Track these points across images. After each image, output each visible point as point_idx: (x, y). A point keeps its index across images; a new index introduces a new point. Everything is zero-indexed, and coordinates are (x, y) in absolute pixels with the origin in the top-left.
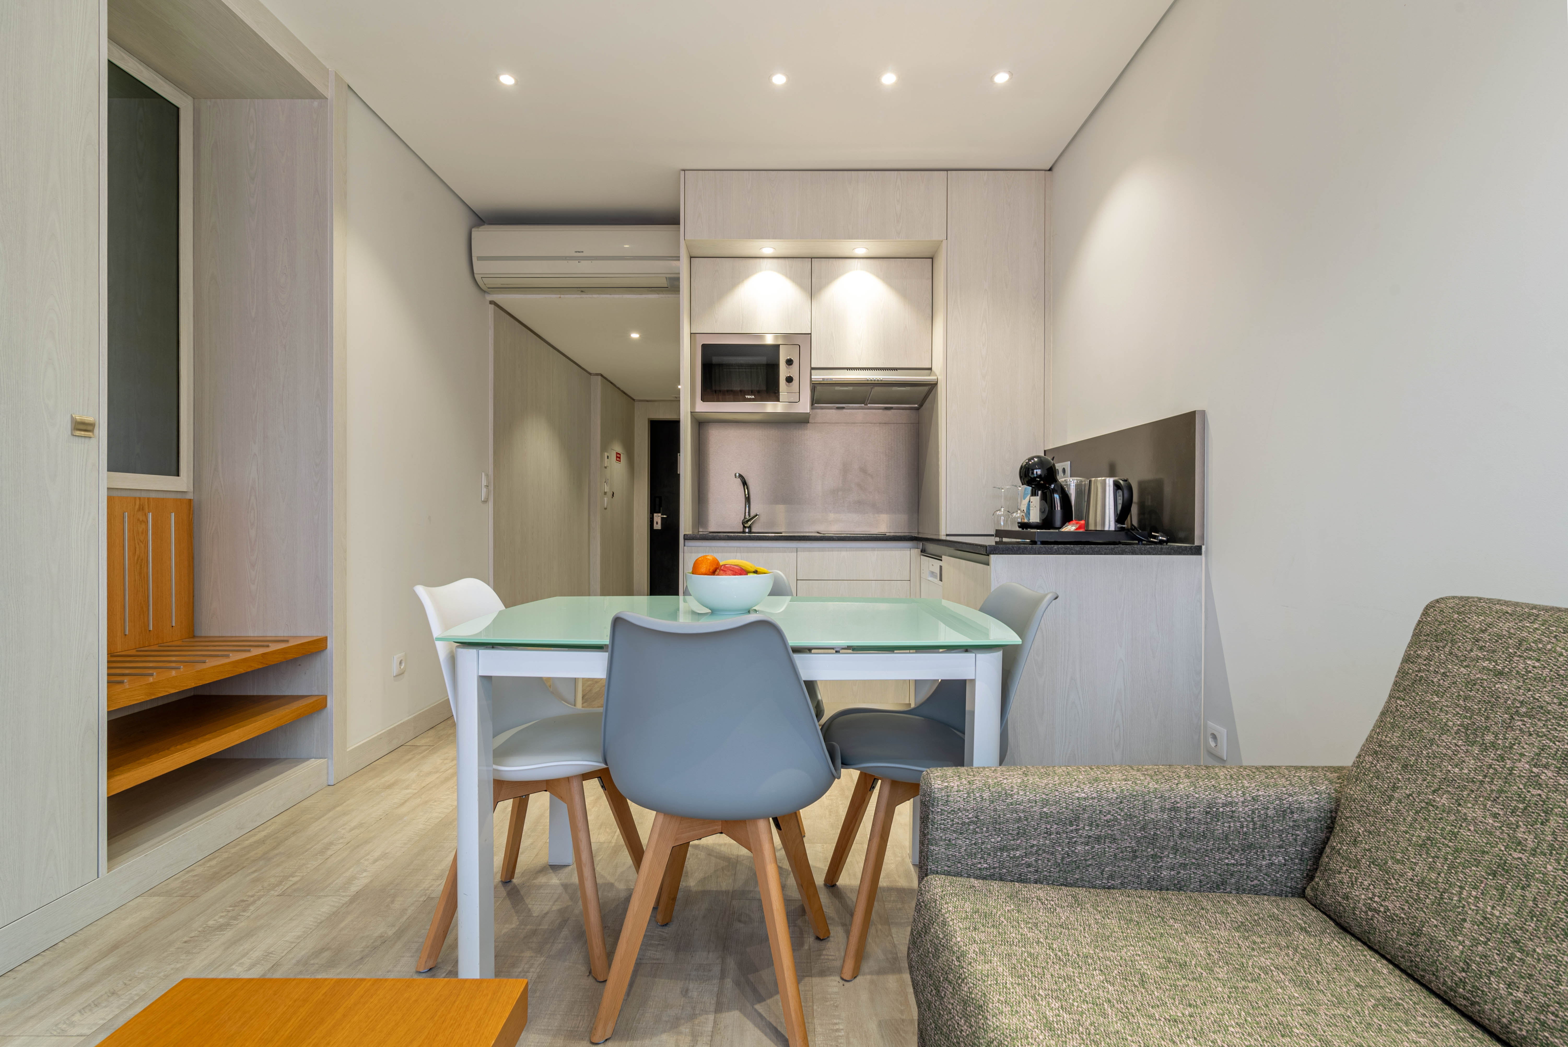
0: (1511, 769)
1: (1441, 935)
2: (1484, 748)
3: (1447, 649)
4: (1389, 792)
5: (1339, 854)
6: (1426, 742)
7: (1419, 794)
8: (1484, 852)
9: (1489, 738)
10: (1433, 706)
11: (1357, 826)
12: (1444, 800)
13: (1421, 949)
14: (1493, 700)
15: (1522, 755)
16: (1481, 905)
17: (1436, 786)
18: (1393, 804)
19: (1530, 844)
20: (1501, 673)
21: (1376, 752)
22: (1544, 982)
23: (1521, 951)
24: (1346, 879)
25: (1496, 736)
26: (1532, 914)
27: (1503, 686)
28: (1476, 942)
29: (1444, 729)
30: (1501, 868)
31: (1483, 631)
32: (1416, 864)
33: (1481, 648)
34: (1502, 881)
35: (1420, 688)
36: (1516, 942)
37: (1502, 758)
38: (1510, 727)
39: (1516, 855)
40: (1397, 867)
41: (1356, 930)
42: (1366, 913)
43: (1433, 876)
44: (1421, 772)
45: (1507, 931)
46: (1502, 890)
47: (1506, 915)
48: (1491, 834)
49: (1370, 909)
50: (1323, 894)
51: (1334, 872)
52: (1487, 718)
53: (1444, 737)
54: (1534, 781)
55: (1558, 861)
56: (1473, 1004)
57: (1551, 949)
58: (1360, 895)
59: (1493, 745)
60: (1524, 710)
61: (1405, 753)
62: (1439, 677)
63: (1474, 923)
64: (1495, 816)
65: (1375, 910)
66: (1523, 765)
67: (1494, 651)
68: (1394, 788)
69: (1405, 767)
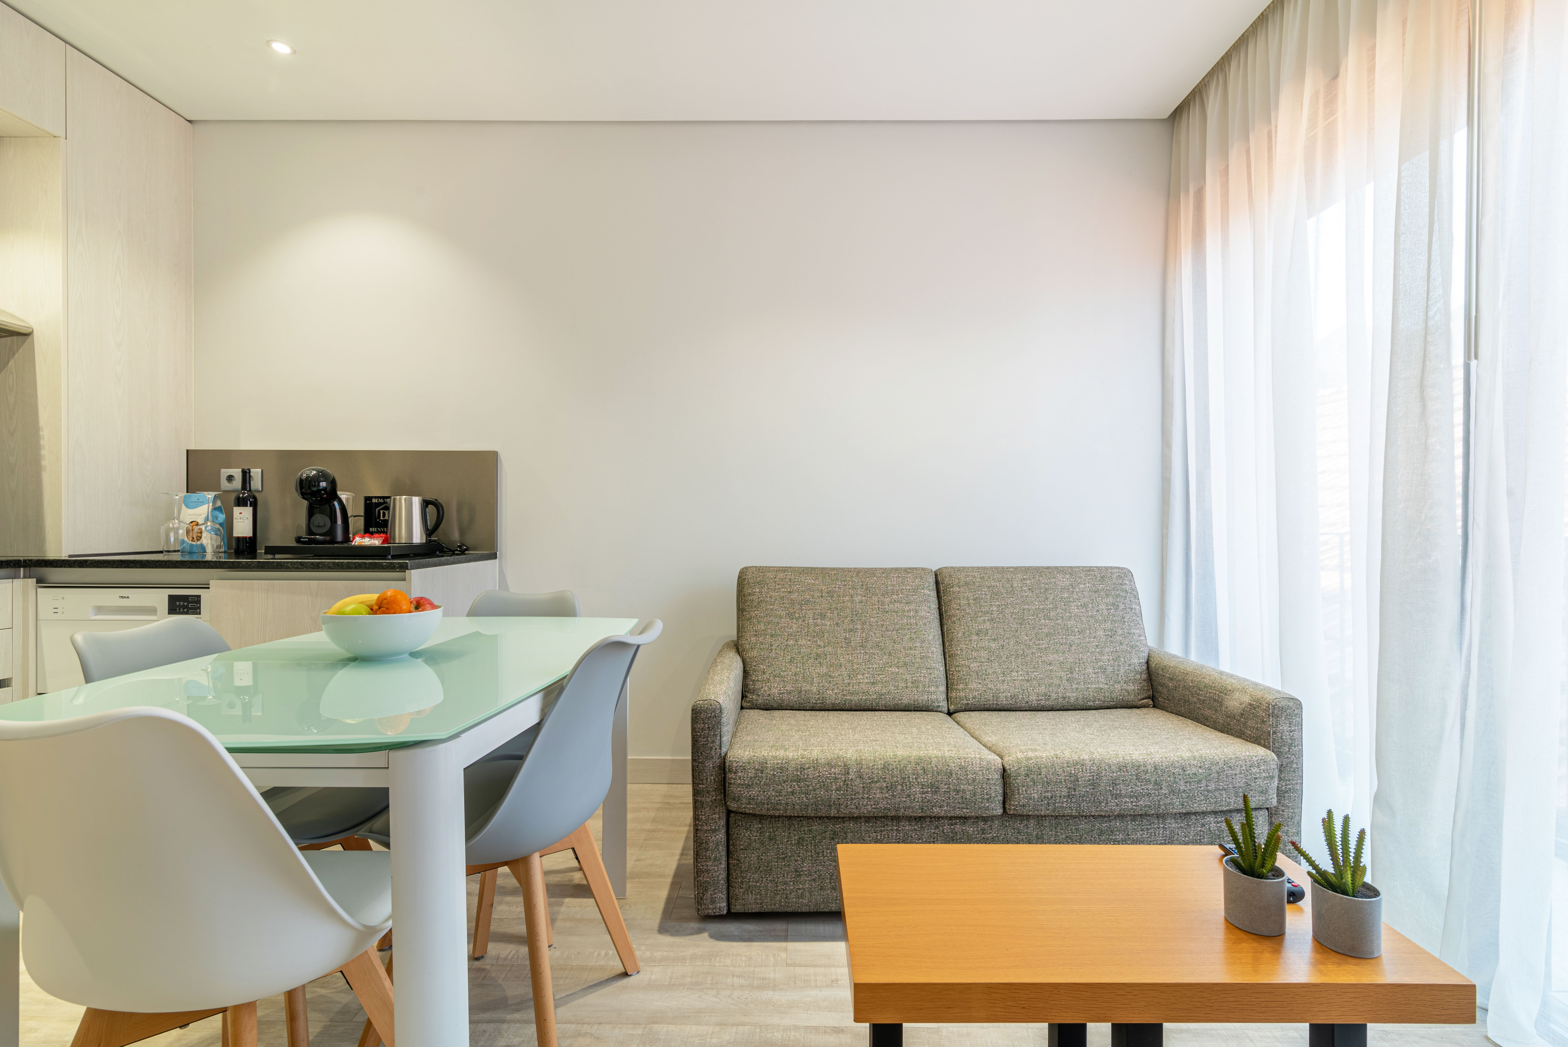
0: (808, 623)
1: (808, 687)
2: (797, 619)
3: (766, 587)
4: (770, 648)
5: (758, 681)
6: (776, 624)
7: (782, 644)
8: (811, 654)
9: (797, 615)
10: (772, 610)
11: (762, 666)
12: (791, 642)
13: (803, 696)
14: (792, 602)
15: (809, 617)
16: (816, 671)
17: (786, 638)
18: (773, 651)
19: (823, 645)
20: (790, 592)
21: (755, 635)
22: (840, 683)
23: (832, 678)
24: (766, 689)
25: (799, 614)
26: (831, 666)
27: (794, 596)
28: (819, 683)
29: (781, 617)
30: (818, 656)
31: (775, 578)
32: (791, 669)
33: (779, 584)
34: (819, 660)
35: (763, 605)
36: (830, 676)
37: (804, 621)
38: (802, 610)
39: (820, 650)
40: (785, 673)
41: (775, 706)
42: (779, 696)
43: (798, 670)
44: (779, 635)
45: (826, 674)
46: (820, 663)
47: (824, 670)
48: (810, 647)
49: (781, 694)
50: (757, 700)
51: (759, 689)
52: (794, 609)
53: (782, 620)
54: (816, 625)
55: (831, 646)
56: (823, 703)
57: (839, 673)
58: (775, 691)
59: (799, 617)
60: (803, 603)
61: (769, 631)
62: (769, 598)
63: (816, 677)
64: (810, 640)
65: (783, 693)
66: (811, 621)
67: (784, 585)
68: (771, 645)
69: (772, 636)
